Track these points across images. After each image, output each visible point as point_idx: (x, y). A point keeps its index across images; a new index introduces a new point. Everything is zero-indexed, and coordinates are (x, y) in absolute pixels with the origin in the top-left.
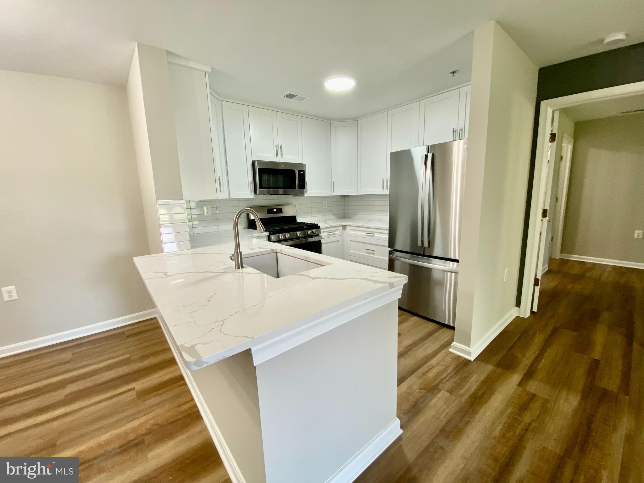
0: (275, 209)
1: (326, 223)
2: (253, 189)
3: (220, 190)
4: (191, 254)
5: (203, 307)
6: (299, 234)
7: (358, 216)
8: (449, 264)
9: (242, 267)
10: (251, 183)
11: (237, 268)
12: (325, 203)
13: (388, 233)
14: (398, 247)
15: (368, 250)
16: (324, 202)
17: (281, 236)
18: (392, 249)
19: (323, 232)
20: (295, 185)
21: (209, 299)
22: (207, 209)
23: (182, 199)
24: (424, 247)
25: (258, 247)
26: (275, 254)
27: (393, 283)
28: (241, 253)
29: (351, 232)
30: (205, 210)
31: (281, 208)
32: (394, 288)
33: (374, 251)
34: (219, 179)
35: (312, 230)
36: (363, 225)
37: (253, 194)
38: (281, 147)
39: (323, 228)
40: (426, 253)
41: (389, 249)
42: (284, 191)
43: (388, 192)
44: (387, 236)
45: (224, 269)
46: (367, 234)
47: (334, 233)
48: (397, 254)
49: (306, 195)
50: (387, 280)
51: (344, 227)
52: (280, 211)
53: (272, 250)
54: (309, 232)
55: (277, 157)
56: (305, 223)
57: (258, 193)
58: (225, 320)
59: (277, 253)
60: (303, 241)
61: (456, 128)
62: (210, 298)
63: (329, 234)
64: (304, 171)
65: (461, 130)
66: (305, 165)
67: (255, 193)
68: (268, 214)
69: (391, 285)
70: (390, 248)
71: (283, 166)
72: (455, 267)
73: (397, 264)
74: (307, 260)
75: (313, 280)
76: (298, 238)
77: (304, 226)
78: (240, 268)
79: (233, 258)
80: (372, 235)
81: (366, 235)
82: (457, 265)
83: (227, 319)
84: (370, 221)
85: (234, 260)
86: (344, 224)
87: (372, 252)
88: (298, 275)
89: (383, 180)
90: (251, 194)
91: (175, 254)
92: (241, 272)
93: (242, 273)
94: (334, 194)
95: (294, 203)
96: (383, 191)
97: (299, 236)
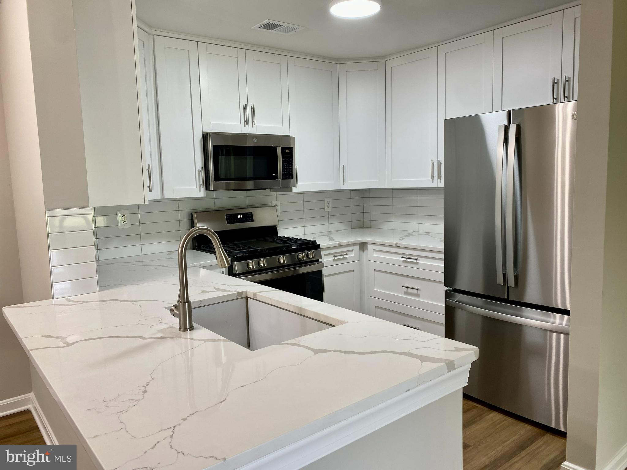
0: (240, 214)
1: (331, 239)
2: (202, 180)
3: (150, 187)
4: (100, 301)
5: (136, 403)
6: (282, 259)
7: (388, 225)
8: (555, 318)
9: (192, 328)
10: (200, 171)
11: (183, 331)
12: (328, 202)
13: (443, 258)
14: (462, 285)
15: (407, 287)
16: (326, 200)
17: (252, 264)
18: (451, 289)
19: (325, 255)
20: (277, 173)
21: (143, 389)
22: (124, 216)
23: (88, 206)
24: (508, 287)
25: (215, 288)
26: (244, 300)
27: (454, 361)
28: (189, 303)
29: (376, 255)
30: (120, 219)
31: (251, 214)
32: (455, 369)
33: (417, 289)
34: (149, 170)
35: (306, 252)
36: (397, 243)
37: (203, 190)
38: (253, 108)
39: (326, 249)
40: (512, 298)
41: (446, 288)
42: (255, 184)
43: (441, 185)
44: (442, 265)
45: (160, 331)
46: (405, 259)
47: (345, 256)
48: (460, 297)
49: (295, 190)
50: (442, 356)
51: (363, 246)
52: (249, 217)
53: (240, 294)
54: (301, 256)
55: (245, 126)
56: (293, 239)
57: (212, 187)
58: (176, 428)
59: (247, 298)
60: (290, 272)
61: (558, 77)
62: (145, 387)
63: (336, 258)
64: (291, 149)
65: (567, 81)
66: (295, 137)
67: (207, 188)
68: (228, 223)
69: (451, 365)
70: (448, 287)
71: (255, 140)
72: (564, 323)
73: (461, 318)
74: (301, 313)
75: (315, 354)
76: (282, 266)
77: (291, 246)
78: (188, 330)
79: (175, 311)
80: (415, 261)
81: (404, 261)
82: (568, 320)
83: (179, 425)
84: (409, 234)
85: (178, 316)
86: (364, 239)
87: (415, 291)
88: (288, 344)
89: (432, 164)
90: (200, 191)
91: (72, 301)
92: (189, 337)
93: (190, 339)
94: (343, 187)
95: (274, 203)
96: (433, 182)
97: (282, 264)
